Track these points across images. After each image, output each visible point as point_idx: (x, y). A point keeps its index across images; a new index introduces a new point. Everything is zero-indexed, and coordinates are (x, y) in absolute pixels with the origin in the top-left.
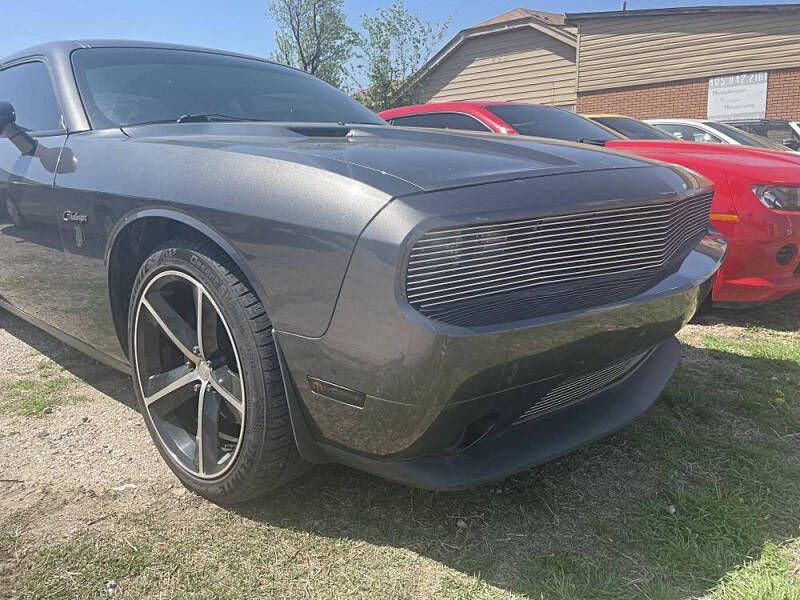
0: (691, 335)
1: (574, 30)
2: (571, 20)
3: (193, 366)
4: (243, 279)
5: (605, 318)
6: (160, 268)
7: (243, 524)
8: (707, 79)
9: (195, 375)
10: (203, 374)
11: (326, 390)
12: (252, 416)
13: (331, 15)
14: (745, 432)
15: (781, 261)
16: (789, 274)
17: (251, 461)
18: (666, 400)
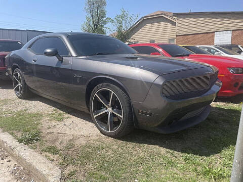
0: (213, 104)
1: (175, 17)
2: (175, 15)
3: (107, 109)
4: (125, 92)
5: (194, 100)
6: (102, 87)
7: (120, 142)
8: (214, 32)
9: (107, 111)
10: (109, 110)
11: (143, 113)
12: (125, 118)
13: (102, 11)
14: (226, 126)
15: (235, 86)
16: (237, 90)
17: (124, 128)
18: (208, 119)
